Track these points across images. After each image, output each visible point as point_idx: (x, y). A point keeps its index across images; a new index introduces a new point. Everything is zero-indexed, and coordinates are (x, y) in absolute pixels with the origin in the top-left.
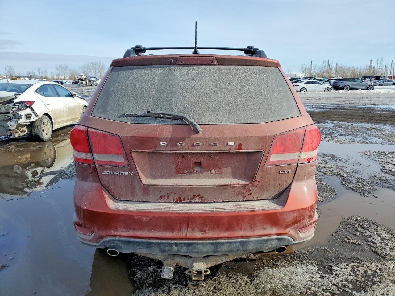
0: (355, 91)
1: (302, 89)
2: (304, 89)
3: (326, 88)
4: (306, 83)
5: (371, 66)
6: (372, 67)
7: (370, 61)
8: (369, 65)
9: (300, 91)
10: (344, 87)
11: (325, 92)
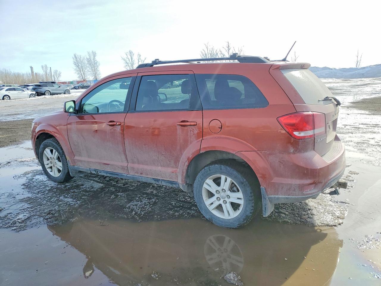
0: (59, 95)
1: (5, 97)
2: (7, 97)
3: (31, 94)
4: (7, 90)
5: (32, 72)
6: (34, 73)
7: (30, 68)
8: (30, 72)
9: (3, 99)
10: (45, 92)
11: (30, 98)
